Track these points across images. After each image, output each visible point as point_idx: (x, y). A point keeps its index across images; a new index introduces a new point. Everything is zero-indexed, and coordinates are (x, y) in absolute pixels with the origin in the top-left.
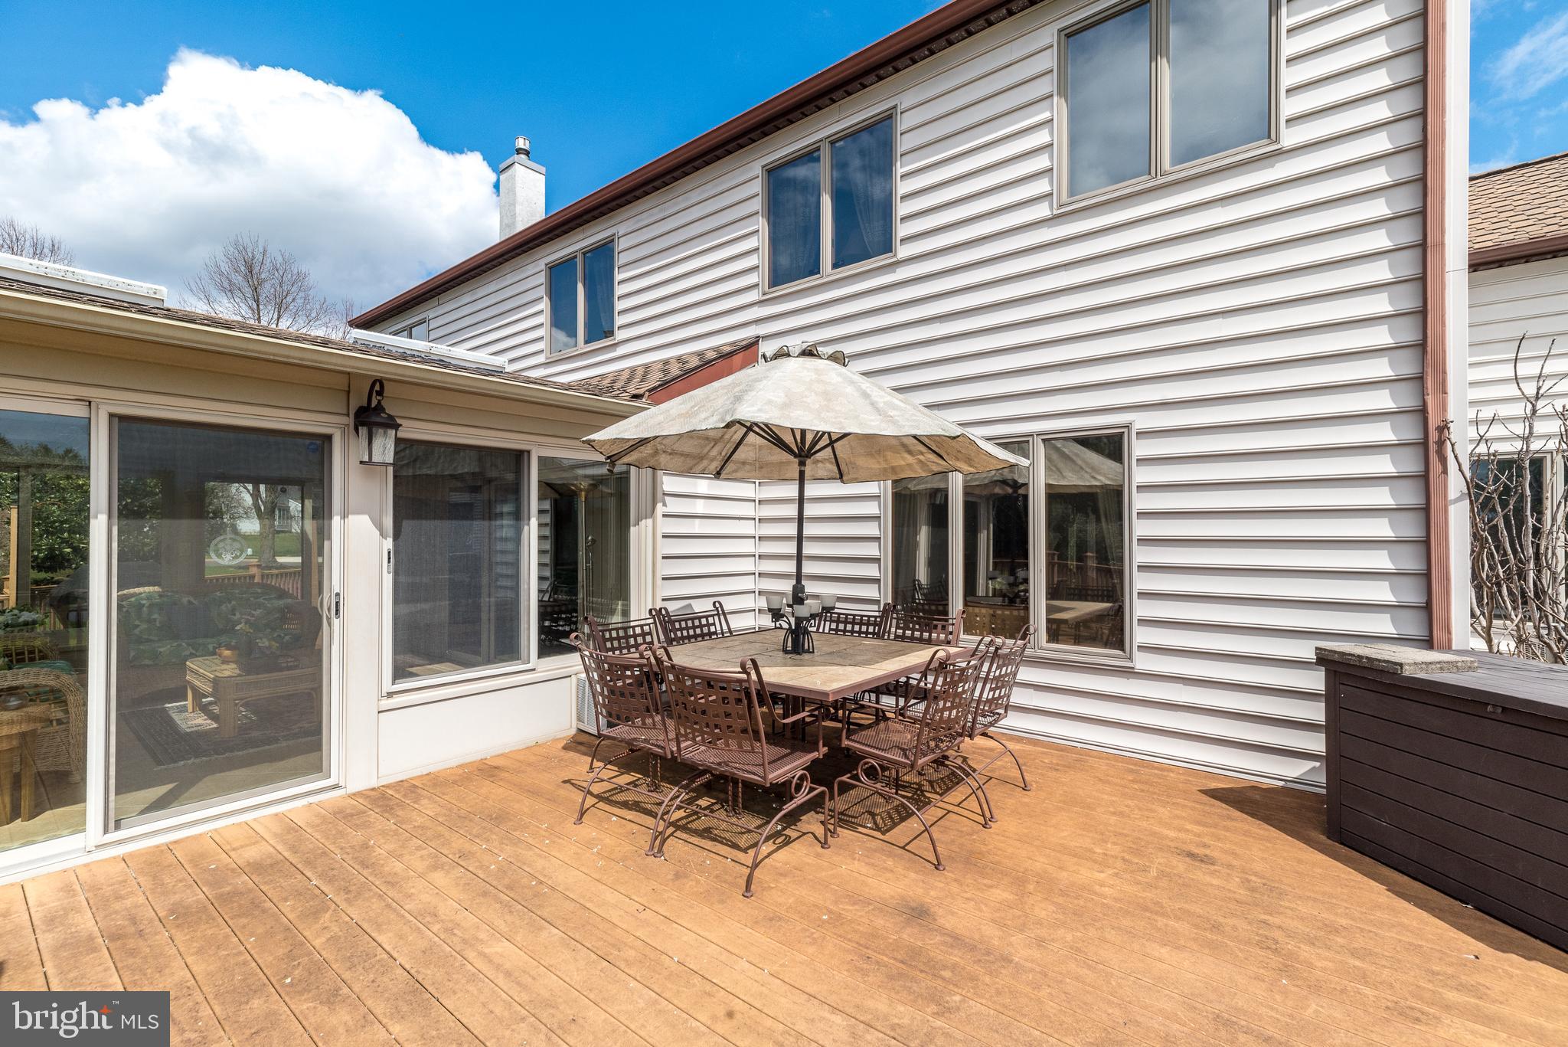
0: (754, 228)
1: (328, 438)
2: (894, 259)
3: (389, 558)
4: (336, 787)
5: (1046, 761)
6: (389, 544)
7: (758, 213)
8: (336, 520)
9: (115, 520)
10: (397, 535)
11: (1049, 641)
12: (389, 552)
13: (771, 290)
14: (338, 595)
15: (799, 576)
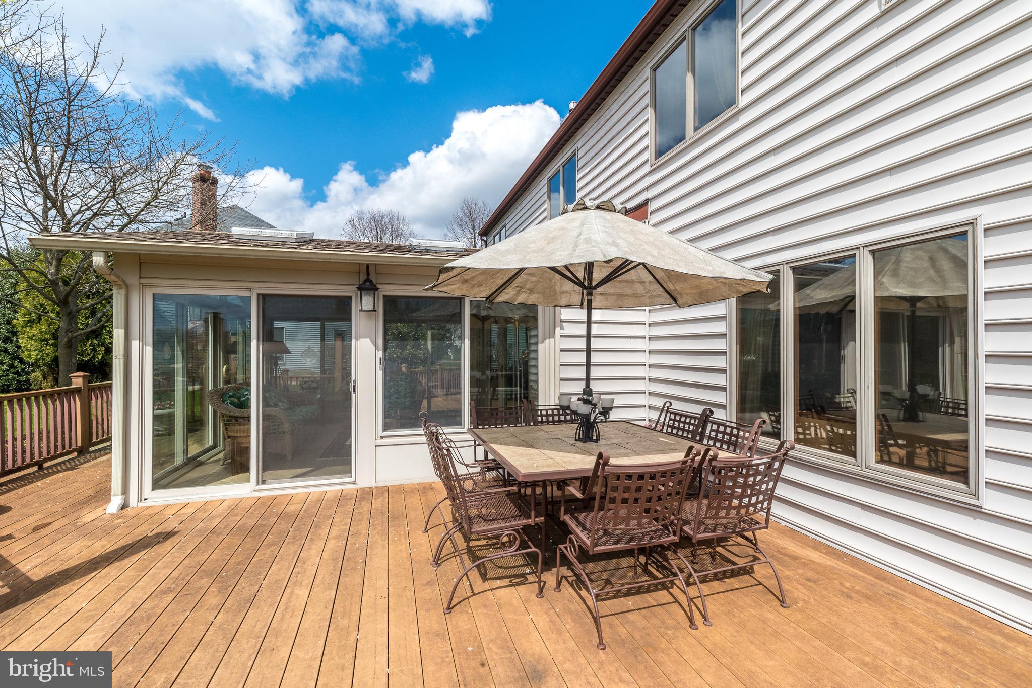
0: (645, 118)
1: (350, 298)
2: (737, 109)
3: (381, 362)
4: (355, 483)
5: (848, 585)
6: (380, 354)
7: (648, 105)
8: (354, 341)
9: (261, 343)
10: (385, 349)
11: (877, 462)
12: (381, 359)
13: (657, 161)
14: (355, 381)
15: (588, 379)
